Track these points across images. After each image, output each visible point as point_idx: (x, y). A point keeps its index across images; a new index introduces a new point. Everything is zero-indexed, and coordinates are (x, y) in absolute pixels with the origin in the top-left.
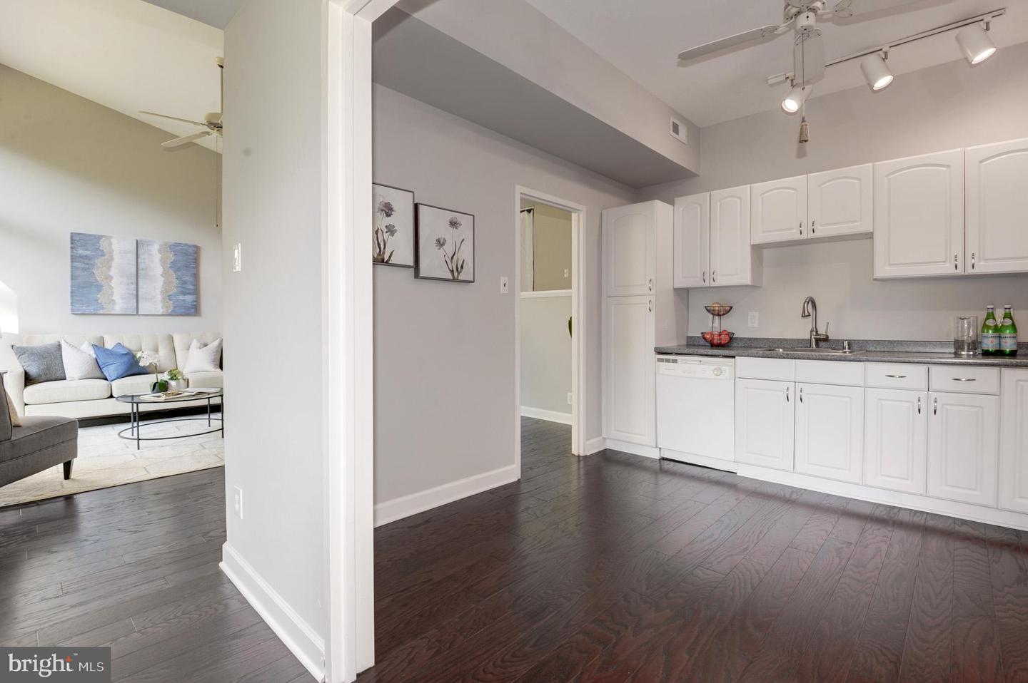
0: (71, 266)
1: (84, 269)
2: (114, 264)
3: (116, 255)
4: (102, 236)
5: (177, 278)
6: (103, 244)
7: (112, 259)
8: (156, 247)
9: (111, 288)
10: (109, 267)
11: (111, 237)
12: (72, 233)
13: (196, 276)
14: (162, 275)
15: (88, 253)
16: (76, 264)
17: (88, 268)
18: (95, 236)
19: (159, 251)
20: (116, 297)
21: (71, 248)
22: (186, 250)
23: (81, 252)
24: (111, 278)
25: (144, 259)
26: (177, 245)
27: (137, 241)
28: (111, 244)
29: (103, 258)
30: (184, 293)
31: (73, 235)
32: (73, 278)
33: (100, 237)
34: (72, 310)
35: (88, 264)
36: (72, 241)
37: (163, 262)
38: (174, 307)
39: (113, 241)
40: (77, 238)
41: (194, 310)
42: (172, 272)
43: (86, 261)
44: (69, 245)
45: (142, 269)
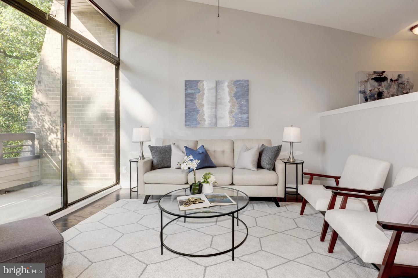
0: (185, 100)
1: (192, 101)
2: (205, 97)
3: (206, 91)
4: (199, 81)
5: (237, 103)
6: (200, 85)
7: (204, 94)
8: (226, 84)
9: (204, 111)
10: (202, 99)
11: (203, 81)
12: (185, 81)
13: (247, 101)
14: (229, 102)
15: (193, 91)
16: (188, 99)
17: (193, 100)
18: (195, 81)
19: (228, 86)
20: (206, 117)
21: (185, 89)
22: (243, 84)
23: (189, 91)
24: (203, 105)
25: (220, 92)
26: (238, 81)
27: (216, 81)
28: (203, 85)
29: (199, 94)
30: (242, 113)
31: (186, 82)
32: (186, 106)
33: (197, 82)
34: (185, 125)
35: (193, 98)
36: (186, 85)
37: (230, 93)
38: (236, 123)
39: (205, 83)
40: (187, 83)
41: (246, 123)
42: (235, 100)
43: (192, 96)
44: (184, 88)
45: (219, 99)
